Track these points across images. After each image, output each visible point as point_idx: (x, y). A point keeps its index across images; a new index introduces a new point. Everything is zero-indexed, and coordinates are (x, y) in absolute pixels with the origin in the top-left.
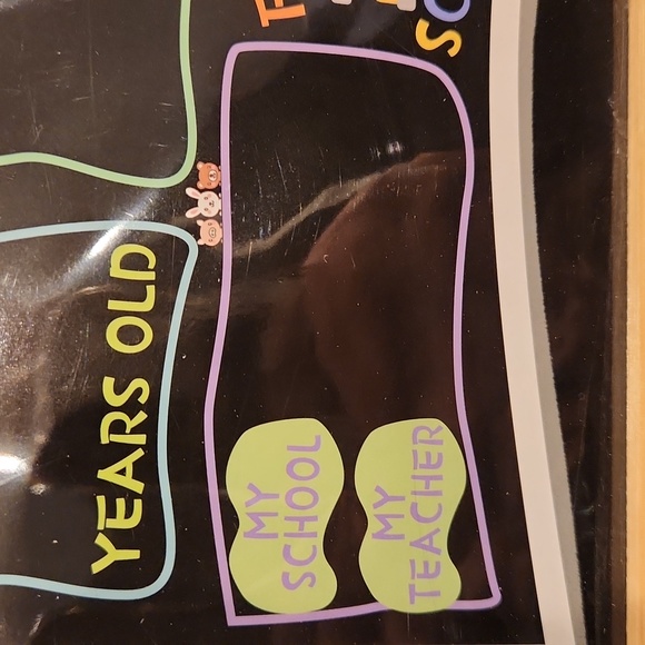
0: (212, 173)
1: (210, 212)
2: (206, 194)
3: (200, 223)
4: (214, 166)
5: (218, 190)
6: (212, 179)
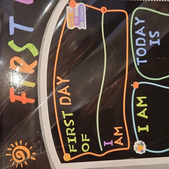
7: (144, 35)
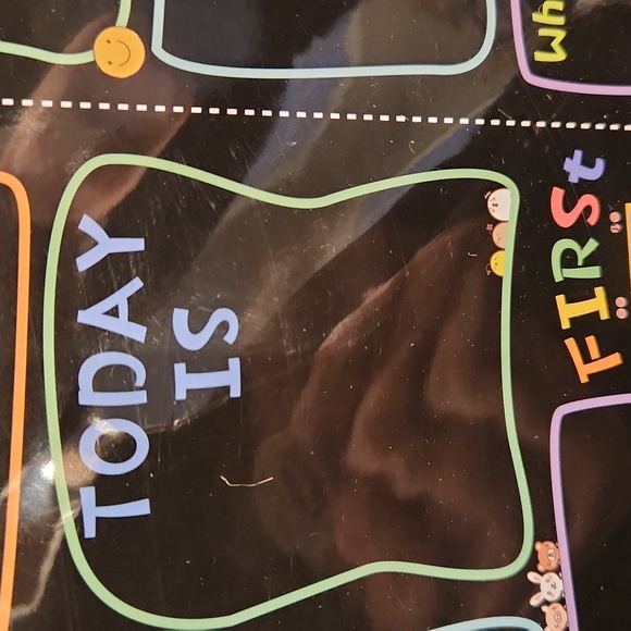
0: (550, 551)
1: (552, 595)
2: (547, 576)
3: (544, 609)
4: (551, 544)
5: (558, 571)
6: (551, 558)
7: (138, 333)
